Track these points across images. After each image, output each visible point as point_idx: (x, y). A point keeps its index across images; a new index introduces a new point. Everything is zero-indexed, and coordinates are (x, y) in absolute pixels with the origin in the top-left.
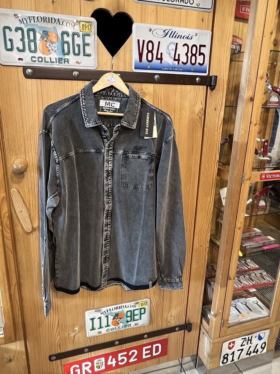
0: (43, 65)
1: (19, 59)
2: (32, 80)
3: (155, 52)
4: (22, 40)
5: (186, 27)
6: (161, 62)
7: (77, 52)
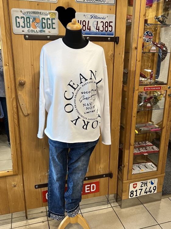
0: (33, 33)
1: (22, 31)
2: (28, 40)
3: (87, 26)
4: (24, 22)
5: (102, 13)
6: (90, 31)
7: (49, 27)
